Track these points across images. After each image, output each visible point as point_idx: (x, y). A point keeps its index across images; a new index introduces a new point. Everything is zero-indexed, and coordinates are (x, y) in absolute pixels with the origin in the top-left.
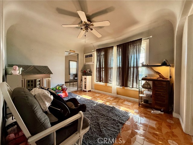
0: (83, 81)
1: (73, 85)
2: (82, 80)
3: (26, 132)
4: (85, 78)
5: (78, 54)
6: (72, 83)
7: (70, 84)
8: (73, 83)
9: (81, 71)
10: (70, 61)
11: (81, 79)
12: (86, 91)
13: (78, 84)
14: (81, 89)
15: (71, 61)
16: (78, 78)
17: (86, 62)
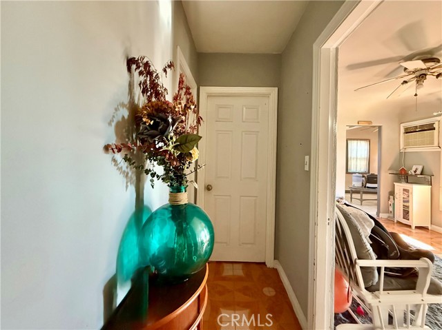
0: (397, 195)
1: (362, 200)
2: (392, 193)
3: (355, 256)
4: (406, 190)
5: (380, 127)
6: (358, 196)
7: (351, 198)
8: (361, 197)
9: (390, 169)
10: (349, 141)
11: (390, 190)
12: (410, 226)
13: (378, 200)
14: (389, 217)
15: (351, 139)
16: (379, 186)
17: (407, 144)
